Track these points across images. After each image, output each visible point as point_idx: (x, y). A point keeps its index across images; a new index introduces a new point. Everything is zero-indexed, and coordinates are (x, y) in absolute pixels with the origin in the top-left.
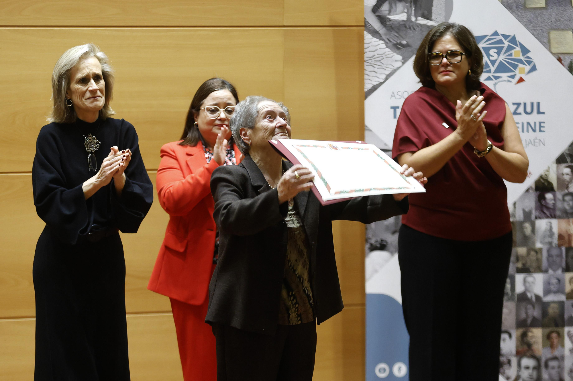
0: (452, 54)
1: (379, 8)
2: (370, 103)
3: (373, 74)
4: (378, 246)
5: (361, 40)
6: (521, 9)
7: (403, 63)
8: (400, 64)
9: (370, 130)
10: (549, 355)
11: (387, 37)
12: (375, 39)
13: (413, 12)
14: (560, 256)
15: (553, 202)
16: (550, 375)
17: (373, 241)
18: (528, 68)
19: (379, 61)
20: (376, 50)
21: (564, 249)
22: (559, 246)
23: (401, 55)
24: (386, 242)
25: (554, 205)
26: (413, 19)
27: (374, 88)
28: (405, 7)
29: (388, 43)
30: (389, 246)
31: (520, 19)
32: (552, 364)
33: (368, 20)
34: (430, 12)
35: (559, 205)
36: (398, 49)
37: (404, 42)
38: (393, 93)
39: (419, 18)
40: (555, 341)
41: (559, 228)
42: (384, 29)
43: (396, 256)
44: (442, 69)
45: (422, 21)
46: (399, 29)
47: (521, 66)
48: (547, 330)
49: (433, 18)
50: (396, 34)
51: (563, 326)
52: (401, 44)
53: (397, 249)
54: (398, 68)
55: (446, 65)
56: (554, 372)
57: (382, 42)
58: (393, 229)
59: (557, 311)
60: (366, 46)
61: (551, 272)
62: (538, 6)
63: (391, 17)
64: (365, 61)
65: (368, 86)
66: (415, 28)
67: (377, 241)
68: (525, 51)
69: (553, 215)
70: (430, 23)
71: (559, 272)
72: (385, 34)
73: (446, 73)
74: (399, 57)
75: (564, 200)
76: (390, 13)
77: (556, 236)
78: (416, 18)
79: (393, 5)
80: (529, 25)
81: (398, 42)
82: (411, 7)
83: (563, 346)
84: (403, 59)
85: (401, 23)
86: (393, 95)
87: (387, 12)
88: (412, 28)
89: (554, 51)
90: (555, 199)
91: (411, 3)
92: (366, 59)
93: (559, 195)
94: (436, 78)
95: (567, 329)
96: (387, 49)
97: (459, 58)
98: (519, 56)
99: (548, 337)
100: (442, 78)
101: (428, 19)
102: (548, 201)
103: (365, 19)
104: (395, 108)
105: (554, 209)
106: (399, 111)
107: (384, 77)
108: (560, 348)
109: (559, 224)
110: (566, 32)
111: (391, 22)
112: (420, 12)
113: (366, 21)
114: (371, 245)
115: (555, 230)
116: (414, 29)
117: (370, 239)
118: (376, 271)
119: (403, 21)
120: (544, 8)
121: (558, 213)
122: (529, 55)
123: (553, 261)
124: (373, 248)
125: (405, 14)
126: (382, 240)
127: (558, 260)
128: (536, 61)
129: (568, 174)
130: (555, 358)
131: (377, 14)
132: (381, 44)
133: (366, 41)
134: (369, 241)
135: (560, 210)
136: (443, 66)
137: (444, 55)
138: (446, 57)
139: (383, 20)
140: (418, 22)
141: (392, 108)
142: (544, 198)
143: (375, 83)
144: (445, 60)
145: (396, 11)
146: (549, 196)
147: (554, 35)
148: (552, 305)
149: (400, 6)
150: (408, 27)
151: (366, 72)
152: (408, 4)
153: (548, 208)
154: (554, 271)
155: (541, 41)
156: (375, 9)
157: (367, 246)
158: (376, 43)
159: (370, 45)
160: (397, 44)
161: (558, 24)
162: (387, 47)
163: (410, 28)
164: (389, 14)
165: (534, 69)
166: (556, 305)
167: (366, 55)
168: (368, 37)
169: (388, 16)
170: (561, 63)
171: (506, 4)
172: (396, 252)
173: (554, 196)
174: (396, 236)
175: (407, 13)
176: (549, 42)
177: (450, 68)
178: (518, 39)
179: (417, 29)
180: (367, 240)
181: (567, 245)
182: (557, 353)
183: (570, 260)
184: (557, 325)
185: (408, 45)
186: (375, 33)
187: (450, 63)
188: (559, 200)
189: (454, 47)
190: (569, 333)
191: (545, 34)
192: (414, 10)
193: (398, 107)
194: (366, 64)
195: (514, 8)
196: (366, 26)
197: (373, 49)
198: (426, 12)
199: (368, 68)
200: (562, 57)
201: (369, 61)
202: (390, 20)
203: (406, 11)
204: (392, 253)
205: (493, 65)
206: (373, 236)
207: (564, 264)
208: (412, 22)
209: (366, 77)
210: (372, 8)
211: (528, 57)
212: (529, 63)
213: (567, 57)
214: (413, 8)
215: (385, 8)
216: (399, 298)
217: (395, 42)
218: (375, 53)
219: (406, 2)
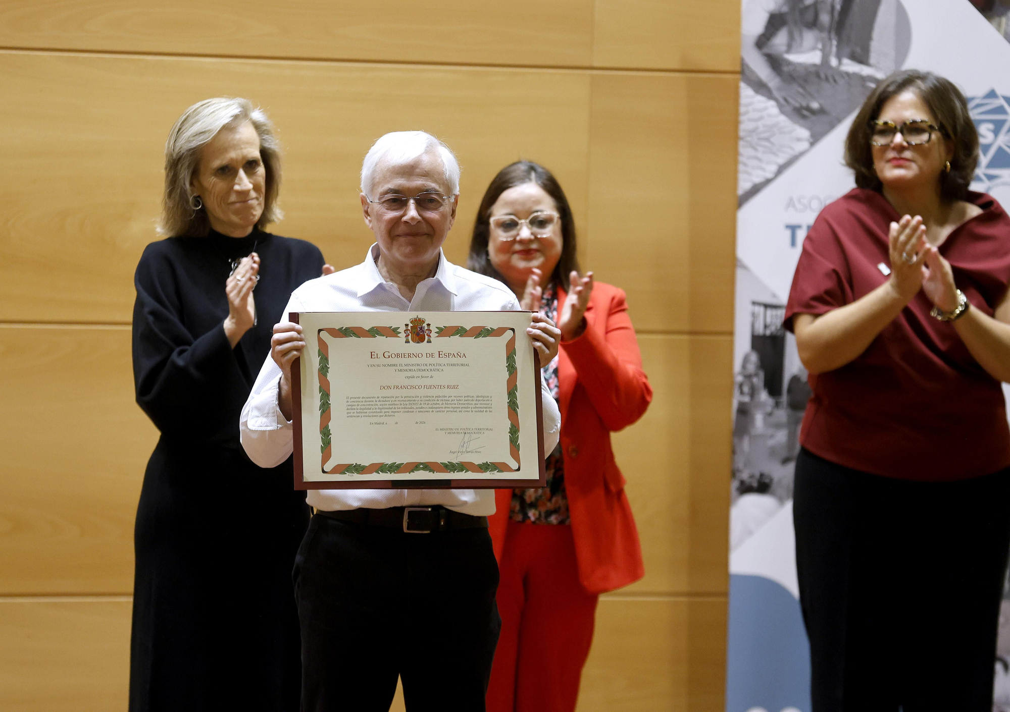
0: (911, 128)
1: (769, 39)
2: (747, 216)
3: (755, 163)
4: (755, 484)
5: (733, 99)
7: (812, 144)
8: (805, 145)
9: (745, 267)
11: (783, 94)
12: (760, 98)
13: (834, 49)
17: (745, 476)
19: (767, 139)
20: (761, 118)
23: (809, 128)
24: (771, 480)
26: (834, 62)
27: (755, 190)
28: (817, 40)
29: (783, 106)
30: (774, 486)
33: (747, 61)
34: (866, 50)
36: (804, 117)
37: (815, 105)
38: (791, 199)
39: (846, 61)
42: (778, 79)
43: (789, 506)
44: (893, 155)
45: (850, 66)
46: (806, 81)
49: (872, 61)
50: (801, 90)
52: (809, 109)
53: (791, 493)
54: (802, 154)
55: (901, 149)
57: (772, 103)
58: (784, 454)
60: (742, 109)
64: (742, 139)
65: (744, 185)
66: (837, 78)
67: (752, 476)
70: (865, 71)
72: (779, 89)
73: (899, 162)
74: (804, 133)
76: (789, 48)
78: (840, 63)
79: (796, 34)
81: (804, 104)
82: (830, 39)
84: (812, 136)
85: (813, 69)
86: (790, 203)
87: (784, 48)
88: (831, 79)
91: (830, 32)
92: (742, 134)
94: (882, 171)
96: (782, 119)
97: (925, 137)
100: (891, 172)
101: (861, 62)
103: (742, 60)
104: (793, 229)
106: (801, 235)
107: (774, 168)
111: (791, 68)
112: (847, 50)
113: (743, 64)
114: (742, 482)
116: (835, 81)
117: (739, 471)
118: (750, 533)
119: (815, 65)
124: (745, 489)
125: (819, 53)
126: (762, 475)
131: (766, 50)
132: (771, 107)
133: (744, 100)
134: (738, 475)
136: (894, 149)
137: (899, 127)
138: (902, 132)
139: (775, 63)
140: (844, 68)
141: (788, 227)
143: (758, 180)
144: (898, 138)
145: (801, 45)
149: (809, 37)
150: (823, 76)
151: (741, 159)
152: (825, 35)
156: (762, 42)
157: (735, 484)
158: (762, 105)
159: (750, 108)
160: (802, 108)
162: (782, 111)
163: (827, 79)
164: (788, 52)
167: (742, 127)
168: (746, 92)
169: (786, 56)
172: (788, 498)
174: (791, 468)
175: (823, 50)
177: (907, 154)
179: (841, 82)
180: (734, 473)
185: (822, 111)
186: (760, 87)
187: (908, 143)
189: (918, 115)
192: (838, 46)
193: (799, 227)
194: (741, 143)
196: (743, 72)
197: (756, 115)
198: (858, 50)
199: (744, 150)
201: (748, 139)
202: (789, 63)
203: (820, 46)
204: (781, 501)
205: (985, 153)
206: (746, 465)
208: (830, 67)
209: (741, 167)
210: (755, 39)
214: (835, 43)
215: (780, 40)
216: (792, 585)
217: (797, 105)
218: (760, 124)
219: (821, 29)
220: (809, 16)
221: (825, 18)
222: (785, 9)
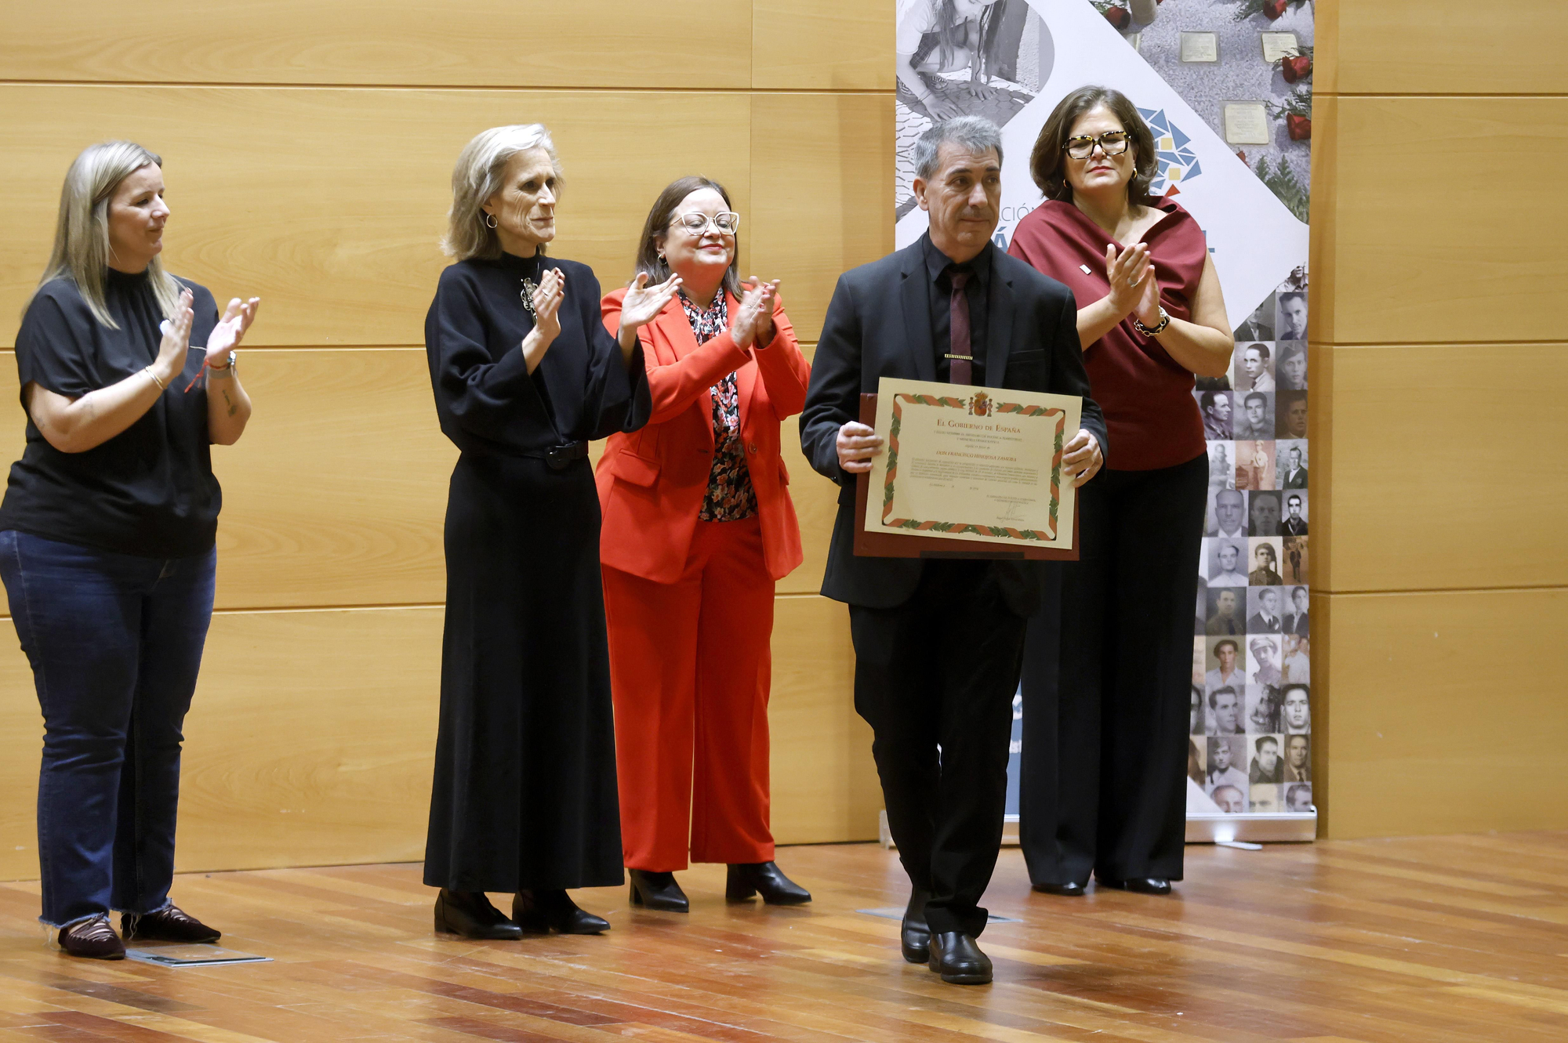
0: (1109, 138)
1: (923, 59)
5: (890, 116)
6: (1174, 63)
10: (1219, 686)
11: (937, 110)
12: (915, 114)
13: (983, 66)
14: (1239, 506)
15: (1227, 409)
16: (1219, 720)
18: (1185, 169)
21: (1246, 493)
22: (1239, 488)
25: (1230, 414)
26: (983, 79)
28: (967, 58)
29: (937, 121)
31: (1171, 81)
32: (1222, 699)
33: (902, 79)
34: (1013, 67)
35: (1239, 415)
39: (994, 78)
40: (1229, 658)
41: (1238, 459)
42: (931, 97)
44: (1094, 165)
45: (998, 83)
46: (958, 97)
47: (1173, 165)
48: (1216, 639)
49: (1018, 78)
50: (953, 107)
51: (1244, 633)
55: (1100, 158)
56: (1226, 715)
59: (1233, 604)
60: (898, 126)
61: (1222, 534)
62: (1205, 59)
63: (944, 75)
64: (898, 154)
65: (902, 199)
66: (987, 95)
68: (1180, 139)
69: (1227, 434)
70: (1014, 87)
71: (1238, 534)
72: (933, 106)
73: (1101, 171)
75: (1246, 407)
76: (942, 67)
77: (1232, 471)
78: (989, 79)
79: (948, 53)
80: (1187, 92)
82: (979, 57)
83: (1243, 668)
85: (962, 86)
87: (938, 67)
88: (981, 96)
89: (1231, 139)
90: (1230, 405)
91: (978, 50)
92: (898, 150)
93: (1239, 397)
94: (1080, 182)
95: (1249, 638)
97: (1120, 145)
98: (1171, 148)
99: (1217, 651)
100: (1093, 181)
101: (1009, 79)
102: (1218, 407)
103: (898, 78)
105: (1229, 422)
108: (1237, 670)
109: (1237, 447)
110: (1253, 107)
111: (944, 85)
112: (995, 67)
113: (898, 83)
115: (1231, 460)
116: (985, 97)
119: (965, 82)
120: (1213, 62)
121: (1236, 430)
122: (1187, 146)
123: (1227, 516)
125: (969, 71)
127: (1236, 512)
128: (1200, 157)
129: (1253, 360)
130: (1229, 690)
131: (919, 69)
133: (899, 118)
135: (1239, 424)
136: (1094, 159)
137: (1096, 140)
138: (1100, 144)
139: (929, 80)
140: (992, 85)
142: (1213, 404)
144: (1097, 149)
145: (952, 64)
146: (1220, 399)
147: (1231, 110)
148: (1224, 594)
149: (960, 56)
150: (973, 92)
151: (898, 173)
152: (974, 53)
153: (1218, 420)
154: (1229, 533)
155: (1208, 123)
156: (916, 61)
158: (918, 122)
159: (906, 125)
161: (1239, 91)
163: (977, 95)
164: (940, 70)
165: (1195, 171)
166: (1231, 595)
167: (898, 143)
168: (902, 110)
169: (939, 74)
170: (1246, 163)
171: (1147, 55)
173: (1230, 398)
175: (972, 68)
176: (1223, 124)
177: (1106, 163)
178: (1168, 117)
179: (990, 98)
181: (1251, 487)
182: (1231, 680)
183: (1256, 513)
184: (1232, 632)
186: (915, 104)
187: (1106, 153)
188: (1240, 406)
189: (1112, 125)
190: (1253, 644)
191: (1216, 109)
194: (898, 158)
195: (1162, 62)
196: (899, 89)
198: (1005, 67)
199: (901, 166)
200: (1245, 150)
202: (942, 81)
203: (970, 65)
207: (1245, 523)
208: (981, 84)
209: (898, 182)
210: (910, 58)
211: (1185, 150)
212: (1188, 160)
213: (1254, 150)
214: (984, 60)
215: (933, 59)
219: (971, 50)
220: (960, 36)
221: (974, 37)
222: (937, 29)
